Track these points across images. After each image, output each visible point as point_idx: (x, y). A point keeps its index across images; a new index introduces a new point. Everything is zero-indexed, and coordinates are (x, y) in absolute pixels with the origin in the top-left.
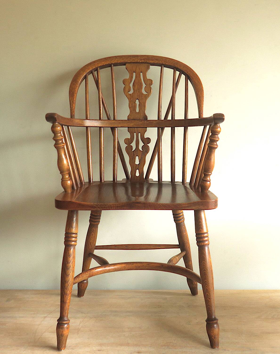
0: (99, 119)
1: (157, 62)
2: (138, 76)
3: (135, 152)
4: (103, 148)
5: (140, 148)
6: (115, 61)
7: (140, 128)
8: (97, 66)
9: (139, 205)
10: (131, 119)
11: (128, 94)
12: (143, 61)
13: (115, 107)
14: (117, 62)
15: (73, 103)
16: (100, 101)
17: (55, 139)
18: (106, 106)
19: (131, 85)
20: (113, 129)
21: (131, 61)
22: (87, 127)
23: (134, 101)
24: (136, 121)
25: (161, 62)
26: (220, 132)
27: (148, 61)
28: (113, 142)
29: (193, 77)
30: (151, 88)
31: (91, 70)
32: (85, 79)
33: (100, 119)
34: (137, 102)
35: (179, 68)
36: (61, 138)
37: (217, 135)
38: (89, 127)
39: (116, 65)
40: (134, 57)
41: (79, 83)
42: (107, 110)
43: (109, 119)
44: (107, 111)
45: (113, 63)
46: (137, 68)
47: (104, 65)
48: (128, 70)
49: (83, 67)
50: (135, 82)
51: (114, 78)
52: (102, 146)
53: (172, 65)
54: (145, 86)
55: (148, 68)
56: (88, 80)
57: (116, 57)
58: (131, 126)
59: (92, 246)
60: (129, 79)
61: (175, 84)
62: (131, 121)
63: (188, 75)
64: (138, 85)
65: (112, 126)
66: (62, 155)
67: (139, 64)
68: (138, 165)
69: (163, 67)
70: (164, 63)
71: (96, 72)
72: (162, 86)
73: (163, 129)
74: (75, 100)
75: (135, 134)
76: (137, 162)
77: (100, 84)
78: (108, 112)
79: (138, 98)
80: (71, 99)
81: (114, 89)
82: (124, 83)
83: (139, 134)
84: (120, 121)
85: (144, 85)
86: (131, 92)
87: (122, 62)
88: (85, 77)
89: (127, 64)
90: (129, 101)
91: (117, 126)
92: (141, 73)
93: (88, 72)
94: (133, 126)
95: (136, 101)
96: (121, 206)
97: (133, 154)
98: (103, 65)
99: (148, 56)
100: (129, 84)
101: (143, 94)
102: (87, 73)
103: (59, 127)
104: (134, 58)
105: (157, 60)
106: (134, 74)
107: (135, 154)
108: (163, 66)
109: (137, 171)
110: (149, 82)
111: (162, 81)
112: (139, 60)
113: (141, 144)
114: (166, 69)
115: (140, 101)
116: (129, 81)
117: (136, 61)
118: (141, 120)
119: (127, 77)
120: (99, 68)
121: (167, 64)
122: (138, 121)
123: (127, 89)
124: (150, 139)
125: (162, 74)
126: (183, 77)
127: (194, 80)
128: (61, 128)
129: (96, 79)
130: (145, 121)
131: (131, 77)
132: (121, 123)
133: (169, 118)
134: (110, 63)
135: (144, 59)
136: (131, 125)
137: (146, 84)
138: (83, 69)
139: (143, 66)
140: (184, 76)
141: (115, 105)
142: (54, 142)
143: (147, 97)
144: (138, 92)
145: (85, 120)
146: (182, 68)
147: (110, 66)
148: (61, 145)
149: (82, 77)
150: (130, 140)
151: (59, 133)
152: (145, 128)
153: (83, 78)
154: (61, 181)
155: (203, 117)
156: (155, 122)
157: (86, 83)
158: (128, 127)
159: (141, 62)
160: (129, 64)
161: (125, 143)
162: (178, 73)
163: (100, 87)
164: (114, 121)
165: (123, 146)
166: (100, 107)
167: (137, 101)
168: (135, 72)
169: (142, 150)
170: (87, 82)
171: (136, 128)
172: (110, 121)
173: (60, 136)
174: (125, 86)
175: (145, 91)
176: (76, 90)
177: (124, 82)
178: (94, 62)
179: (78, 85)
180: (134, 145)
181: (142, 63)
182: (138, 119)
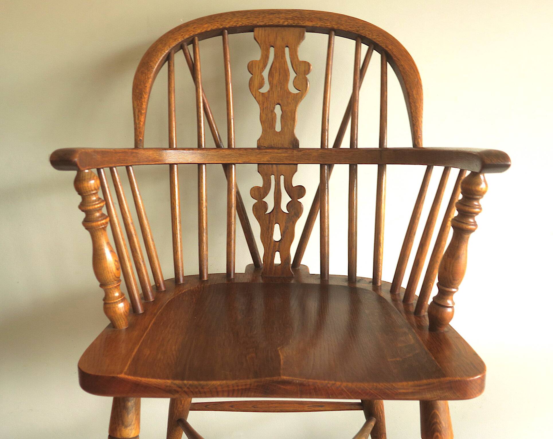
0: (196, 146)
1: (322, 24)
2: (279, 56)
3: (273, 216)
4: (207, 209)
5: (284, 208)
6: (231, 23)
7: (283, 165)
8: (193, 33)
9: (288, 387)
10: (265, 147)
11: (258, 94)
12: (291, 22)
13: (231, 120)
14: (235, 24)
15: (139, 114)
16: (200, 108)
17: (84, 208)
18: (211, 118)
19: (266, 74)
20: (227, 167)
21: (266, 22)
22: (171, 165)
23: (272, 108)
24: (276, 151)
25: (329, 25)
26: (484, 193)
27: (301, 23)
28: (227, 194)
29: (400, 57)
30: (306, 80)
31: (180, 41)
32: (167, 63)
33: (200, 147)
34: (278, 110)
35: (367, 36)
36: (98, 207)
37: (477, 200)
38: (176, 166)
39: (233, 30)
40: (271, 14)
41: (155, 69)
42: (214, 126)
43: (218, 146)
44: (215, 128)
45: (227, 27)
46: (279, 38)
47: (208, 30)
48: (258, 43)
49: (165, 35)
50: (273, 67)
51: (228, 59)
52: (202, 204)
53: (353, 30)
54: (295, 75)
55: (301, 37)
56: (174, 63)
57: (233, 14)
58: (264, 161)
59: (183, 405)
60: (260, 60)
61: (358, 72)
62: (264, 151)
63: (388, 53)
64: (280, 74)
65: (224, 161)
66: (102, 246)
67: (282, 29)
68: (278, 243)
69: (333, 36)
70: (335, 27)
71: (192, 45)
72: (330, 76)
73: (330, 167)
74: (144, 106)
75: (273, 177)
76: (277, 236)
77: (199, 73)
78: (216, 132)
79: (280, 103)
80: (135, 105)
81: (230, 82)
82: (250, 70)
83: (282, 177)
84: (241, 152)
85: (292, 75)
86: (265, 89)
87: (247, 24)
88: (168, 58)
89: (256, 30)
90: (260, 108)
91: (235, 162)
92: (287, 48)
93: (173, 46)
94: (268, 161)
95: (274, 108)
96: (242, 389)
97: (268, 219)
98: (206, 32)
99: (301, 12)
100: (261, 73)
101: (290, 93)
102: (172, 49)
103: (94, 179)
104: (271, 16)
105: (320, 19)
106: (272, 50)
107: (272, 219)
108: (333, 33)
109: (277, 254)
110: (302, 68)
111: (330, 66)
112: (283, 20)
113: (286, 199)
114: (338, 40)
115: (285, 108)
116: (261, 66)
117: (275, 22)
118: (286, 148)
119: (257, 56)
120: (196, 38)
121: (342, 28)
122: (280, 151)
123: (256, 83)
124: (304, 187)
125: (331, 51)
126: (376, 57)
127: (402, 63)
128: (98, 182)
129: (191, 62)
130: (295, 152)
131: (266, 57)
132: (243, 155)
133: (345, 144)
134: (221, 27)
135: (292, 19)
136: (265, 159)
137: (296, 73)
138: (163, 40)
139: (290, 34)
140: (379, 55)
141: (232, 117)
142: (83, 215)
143: (297, 99)
144: (279, 89)
145: (165, 149)
146: (373, 37)
147: (220, 32)
148: (99, 223)
149: (161, 57)
150: (262, 191)
151: (94, 194)
152: (295, 166)
153: (161, 61)
154: (103, 302)
155: (422, 145)
156: (315, 154)
157: (169, 71)
158: (258, 164)
159: (286, 23)
160: (260, 28)
161: (252, 197)
162: (364, 48)
163: (199, 77)
164: (228, 152)
165: (249, 203)
166: (199, 121)
167: (278, 108)
168: (273, 47)
169: (288, 212)
170: (172, 68)
171: (274, 166)
172: (221, 152)
173: (95, 201)
174: (252, 75)
175: (294, 87)
176: (148, 85)
177: (250, 67)
178: (187, 25)
179: (152, 75)
180: (270, 200)
181: (288, 26)
182: (280, 146)
